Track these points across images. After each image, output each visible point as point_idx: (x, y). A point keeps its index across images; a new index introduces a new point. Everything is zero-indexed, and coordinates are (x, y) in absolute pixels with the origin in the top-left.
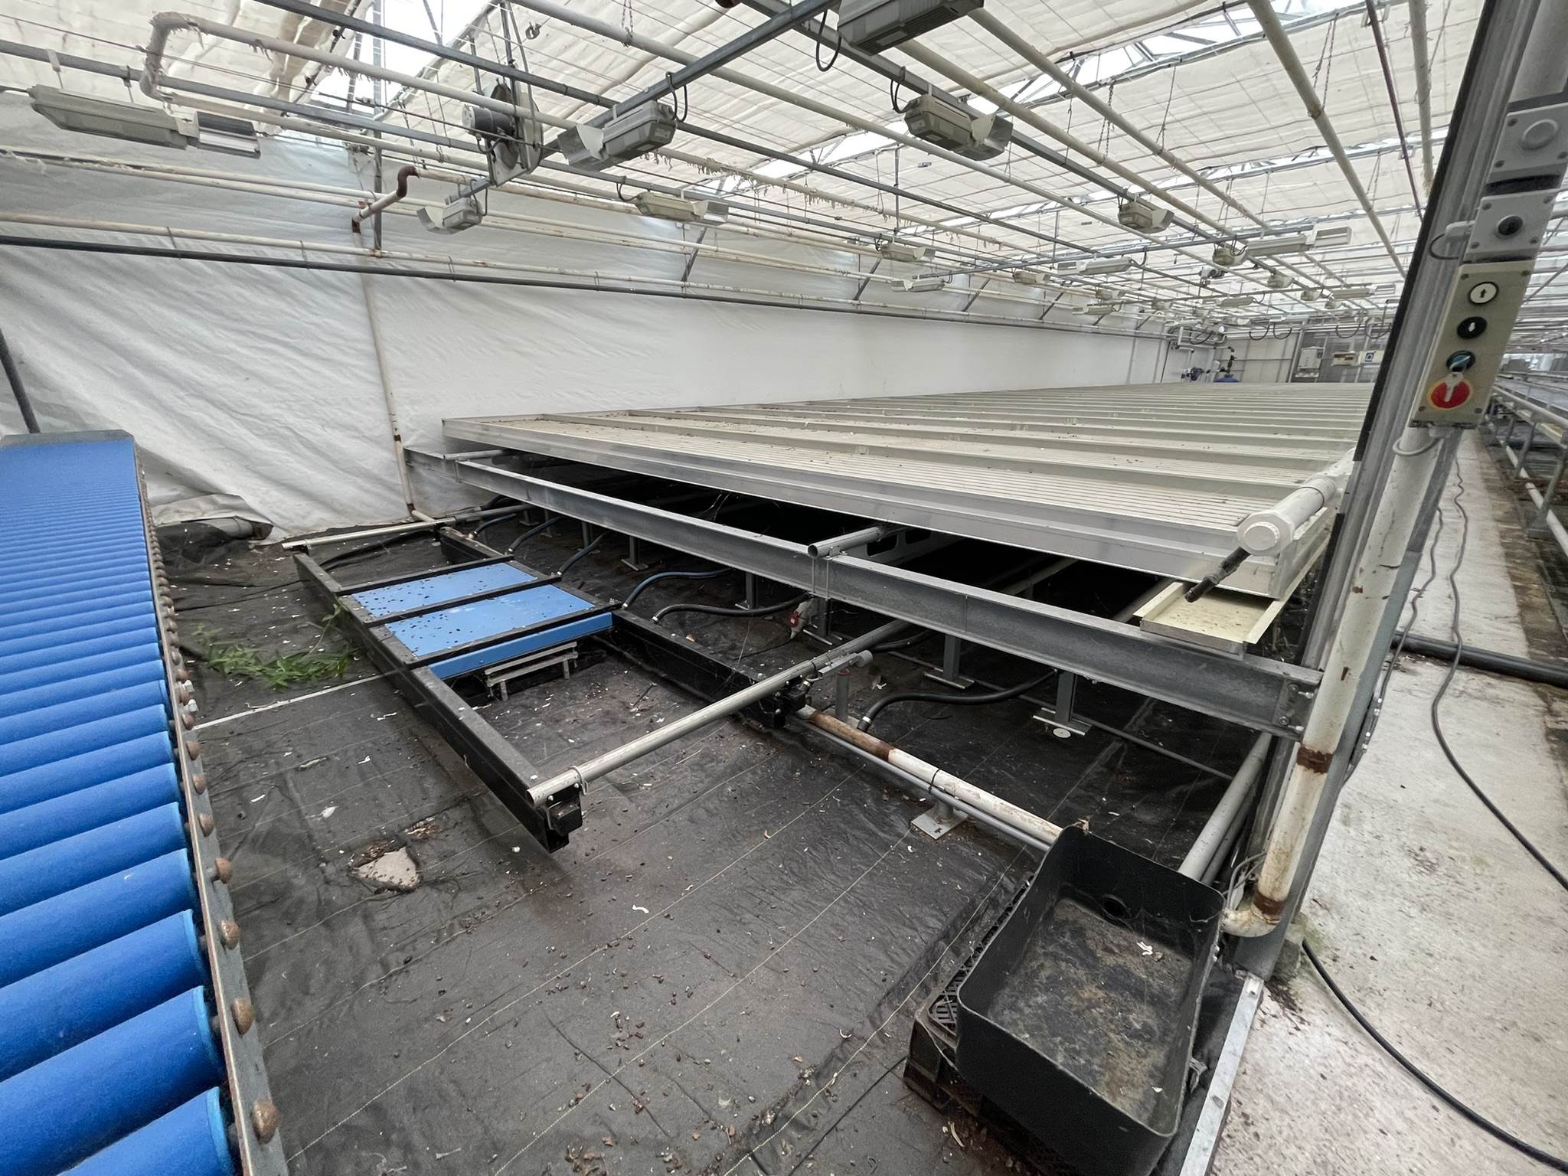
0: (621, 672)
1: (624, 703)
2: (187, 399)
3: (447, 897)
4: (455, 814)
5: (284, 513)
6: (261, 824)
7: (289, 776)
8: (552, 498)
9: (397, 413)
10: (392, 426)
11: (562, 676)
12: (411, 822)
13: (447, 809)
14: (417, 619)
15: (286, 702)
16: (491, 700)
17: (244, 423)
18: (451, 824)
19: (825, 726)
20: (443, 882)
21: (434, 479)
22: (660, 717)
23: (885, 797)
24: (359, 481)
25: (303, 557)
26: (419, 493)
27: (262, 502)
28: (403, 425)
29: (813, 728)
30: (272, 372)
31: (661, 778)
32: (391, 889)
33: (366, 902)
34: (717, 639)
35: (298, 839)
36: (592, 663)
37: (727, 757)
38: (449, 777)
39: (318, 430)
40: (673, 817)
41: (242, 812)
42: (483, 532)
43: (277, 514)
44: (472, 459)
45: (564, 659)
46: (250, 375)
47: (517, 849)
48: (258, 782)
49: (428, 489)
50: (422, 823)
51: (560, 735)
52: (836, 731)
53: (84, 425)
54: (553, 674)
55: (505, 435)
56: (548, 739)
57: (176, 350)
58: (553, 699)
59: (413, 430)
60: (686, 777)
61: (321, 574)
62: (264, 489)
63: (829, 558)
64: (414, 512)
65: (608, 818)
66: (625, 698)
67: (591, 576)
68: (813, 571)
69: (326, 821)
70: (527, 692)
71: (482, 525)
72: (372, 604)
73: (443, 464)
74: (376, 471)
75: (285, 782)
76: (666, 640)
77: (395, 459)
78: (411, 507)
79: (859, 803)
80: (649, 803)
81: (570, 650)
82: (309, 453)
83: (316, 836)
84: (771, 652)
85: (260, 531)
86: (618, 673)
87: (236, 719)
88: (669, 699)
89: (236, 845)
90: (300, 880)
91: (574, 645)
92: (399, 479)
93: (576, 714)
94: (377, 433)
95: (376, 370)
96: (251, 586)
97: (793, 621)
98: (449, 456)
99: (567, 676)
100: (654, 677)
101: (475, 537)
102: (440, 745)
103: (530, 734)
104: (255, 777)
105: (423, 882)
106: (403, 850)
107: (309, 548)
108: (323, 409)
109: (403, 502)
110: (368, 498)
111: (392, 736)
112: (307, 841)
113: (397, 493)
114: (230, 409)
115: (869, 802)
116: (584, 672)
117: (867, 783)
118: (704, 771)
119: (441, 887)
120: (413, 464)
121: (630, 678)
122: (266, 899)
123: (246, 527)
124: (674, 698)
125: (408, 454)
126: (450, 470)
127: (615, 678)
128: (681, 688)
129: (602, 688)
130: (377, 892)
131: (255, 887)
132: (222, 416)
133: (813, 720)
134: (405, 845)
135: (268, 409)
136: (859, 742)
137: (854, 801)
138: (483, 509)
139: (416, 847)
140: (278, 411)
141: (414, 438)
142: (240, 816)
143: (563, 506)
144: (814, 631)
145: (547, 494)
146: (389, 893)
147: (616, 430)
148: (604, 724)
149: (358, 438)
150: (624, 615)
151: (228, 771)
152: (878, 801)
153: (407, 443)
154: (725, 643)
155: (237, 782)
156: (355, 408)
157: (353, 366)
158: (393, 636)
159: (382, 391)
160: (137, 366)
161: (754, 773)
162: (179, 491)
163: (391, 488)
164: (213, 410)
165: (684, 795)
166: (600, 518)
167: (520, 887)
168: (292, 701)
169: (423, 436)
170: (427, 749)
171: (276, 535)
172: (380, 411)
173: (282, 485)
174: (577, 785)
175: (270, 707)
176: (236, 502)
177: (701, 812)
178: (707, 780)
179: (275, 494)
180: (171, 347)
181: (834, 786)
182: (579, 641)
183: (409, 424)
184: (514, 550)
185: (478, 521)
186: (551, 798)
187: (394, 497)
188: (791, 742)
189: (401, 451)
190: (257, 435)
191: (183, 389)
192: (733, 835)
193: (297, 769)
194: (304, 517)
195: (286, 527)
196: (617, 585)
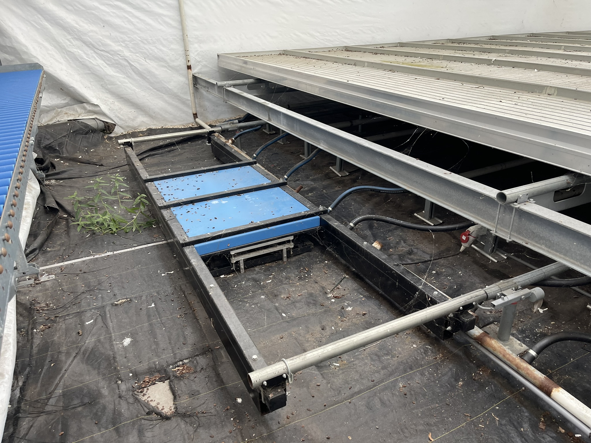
0: (322, 261)
1: (323, 288)
2: (72, 40)
3: (191, 429)
4: (202, 361)
5: (122, 117)
6: (89, 342)
7: (108, 309)
8: (285, 121)
9: (190, 49)
10: (186, 58)
11: (281, 259)
12: (174, 361)
13: (197, 355)
14: (190, 205)
15: (111, 253)
16: (233, 271)
17: (101, 57)
18: (199, 369)
19: (489, 348)
20: (190, 416)
21: (210, 97)
22: (349, 305)
23: (542, 426)
24: (165, 96)
25: (129, 150)
26: (201, 106)
27: (111, 110)
28: (193, 57)
29: (479, 347)
30: (117, 21)
31: (347, 360)
32: (158, 414)
33: (141, 419)
34: (398, 243)
35: (107, 359)
36: (303, 252)
37: (400, 354)
38: (201, 330)
39: (143, 61)
40: (354, 400)
41: (80, 331)
42: (238, 138)
43: (118, 117)
44: (234, 86)
45: (284, 247)
46: (106, 24)
47: (239, 400)
48: (91, 310)
49: (207, 104)
50: (181, 363)
51: (277, 309)
52: (501, 356)
53: (21, 59)
54: (276, 257)
55: (257, 69)
56: (268, 310)
57: (67, 9)
58: (274, 277)
59: (199, 62)
60: (366, 364)
61: (138, 164)
62: (111, 100)
63: (516, 205)
64: (197, 119)
65: (305, 389)
66: (324, 284)
67: (307, 177)
68: (497, 213)
69: (125, 348)
70: (257, 269)
71: (238, 134)
72: (165, 191)
73: (216, 88)
74: (175, 91)
75: (105, 312)
76: (359, 247)
77: (187, 82)
78: (195, 116)
79: (517, 426)
80: (338, 381)
81: (289, 241)
82: (136, 77)
83: (118, 358)
84: (442, 261)
85: (108, 128)
86: (320, 262)
87: (84, 261)
88: (357, 290)
89: (74, 355)
90: (105, 392)
91: (291, 238)
92: (189, 97)
93: (289, 291)
94: (176, 64)
95: (178, 18)
96: (102, 165)
97: (464, 238)
98: (220, 83)
99: (285, 259)
100: (347, 270)
101: (233, 143)
102: (198, 302)
103: (257, 304)
104: (89, 306)
105: (177, 413)
106: (167, 382)
107: (133, 144)
108: (146, 46)
109: (191, 112)
110: (170, 109)
111: (169, 289)
112: (112, 361)
113: (188, 106)
114: (94, 47)
115: (526, 428)
116: (297, 257)
117: (526, 407)
118: (381, 362)
119: (188, 420)
120: (198, 86)
121: (329, 268)
122: (86, 400)
123: (101, 125)
124: (360, 290)
125: (195, 79)
126: (219, 92)
127: (318, 265)
128: (367, 283)
129: (309, 272)
130: (148, 414)
131: (81, 389)
132: (90, 52)
133: (479, 340)
134: (169, 378)
135: (116, 47)
136: (523, 372)
137: (511, 422)
138: (240, 122)
139: (176, 382)
140: (120, 48)
141: (199, 67)
142: (79, 333)
143: (292, 128)
144: (482, 247)
145: (282, 118)
146: (154, 416)
147: (335, 65)
148: (308, 304)
149: (165, 67)
150: (329, 219)
151: (76, 298)
152: (534, 427)
153: (195, 71)
154: (403, 248)
155: (79, 307)
156: (164, 46)
157: (165, 16)
158: (174, 218)
159: (181, 33)
160: (47, 20)
161: (422, 374)
162: (67, 100)
163: (183, 102)
164: (85, 48)
165: (364, 381)
166: (318, 140)
167: (239, 434)
168: (115, 252)
169: (205, 66)
170: (189, 304)
171: (118, 131)
172: (178, 47)
173: (122, 98)
174: (285, 376)
175: (103, 255)
176: (96, 109)
177: (377, 402)
178: (382, 372)
179: (117, 105)
180: (65, 7)
181: (493, 403)
182: (295, 236)
183: (197, 58)
184: (257, 155)
185: (236, 130)
186: (265, 383)
187: (186, 109)
188: (456, 351)
189: (191, 77)
190: (108, 64)
191: (69, 34)
192: (402, 430)
193: (112, 305)
194: (133, 120)
195: (123, 126)
196: (325, 188)
